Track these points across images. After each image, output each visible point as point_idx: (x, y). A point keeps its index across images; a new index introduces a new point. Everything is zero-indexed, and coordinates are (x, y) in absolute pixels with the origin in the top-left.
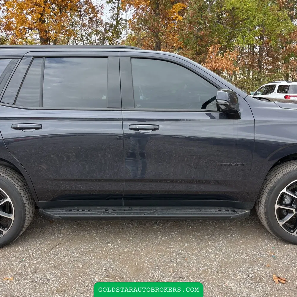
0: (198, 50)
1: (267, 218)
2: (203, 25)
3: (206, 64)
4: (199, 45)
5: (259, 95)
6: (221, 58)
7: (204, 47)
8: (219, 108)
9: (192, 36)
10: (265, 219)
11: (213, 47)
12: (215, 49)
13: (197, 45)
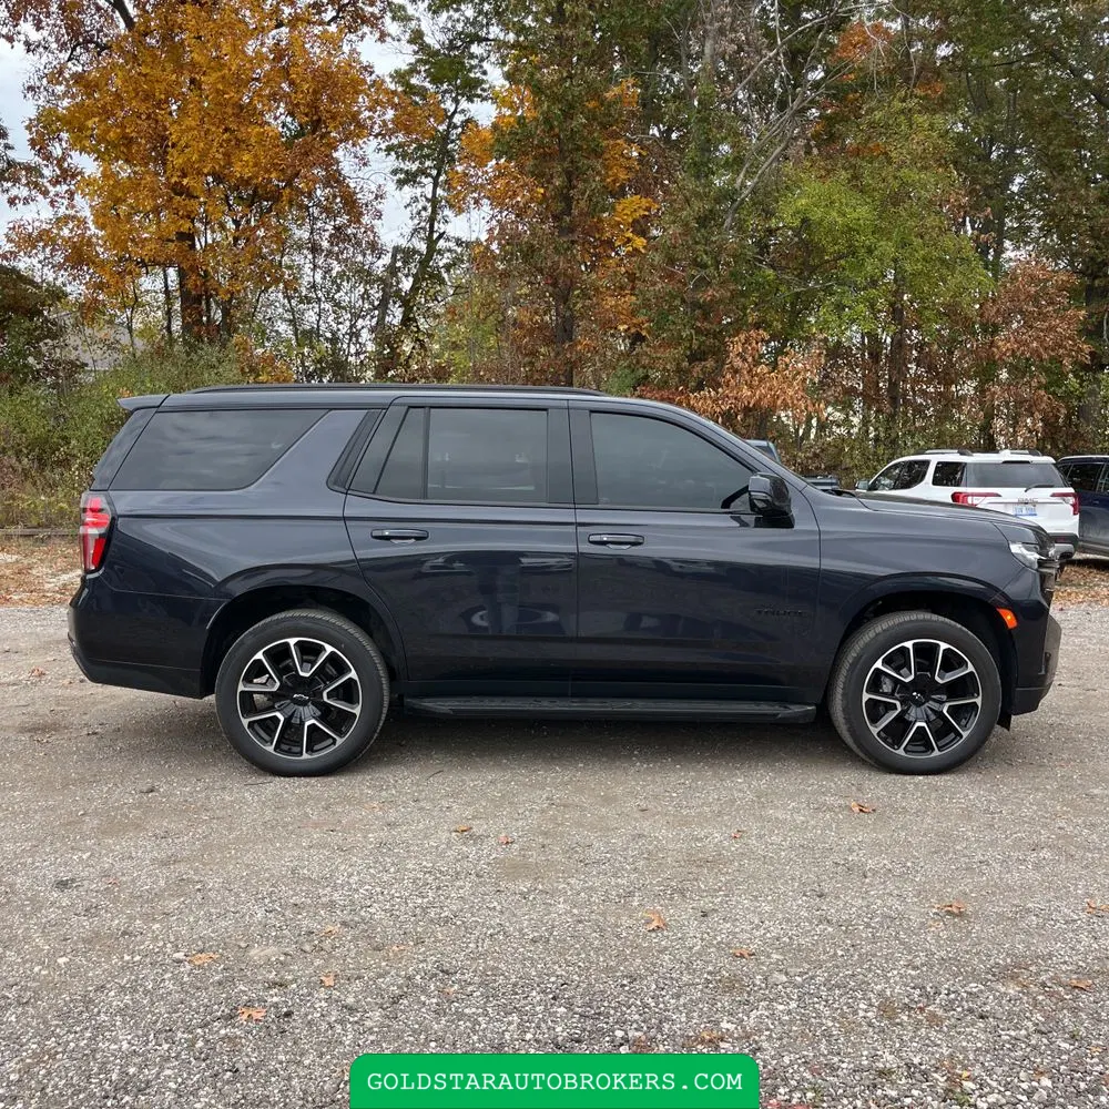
0: (695, 347)
1: (848, 720)
2: (712, 269)
3: (720, 390)
4: (699, 331)
5: (884, 489)
6: (769, 373)
7: (715, 337)
8: (753, 506)
9: (677, 302)
10: (843, 721)
11: (742, 337)
12: (750, 344)
13: (693, 332)
